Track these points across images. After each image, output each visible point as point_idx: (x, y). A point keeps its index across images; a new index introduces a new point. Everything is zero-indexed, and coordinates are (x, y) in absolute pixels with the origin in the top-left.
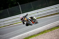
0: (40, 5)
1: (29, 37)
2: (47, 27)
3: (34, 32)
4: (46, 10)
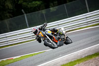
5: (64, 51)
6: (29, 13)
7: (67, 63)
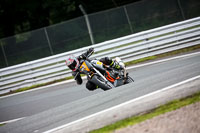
0: (156, 15)
1: (117, 122)
2: (180, 91)
3: (134, 107)
4: (177, 31)
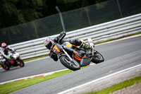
5: (116, 65)
6: (66, 11)
7: (121, 83)
